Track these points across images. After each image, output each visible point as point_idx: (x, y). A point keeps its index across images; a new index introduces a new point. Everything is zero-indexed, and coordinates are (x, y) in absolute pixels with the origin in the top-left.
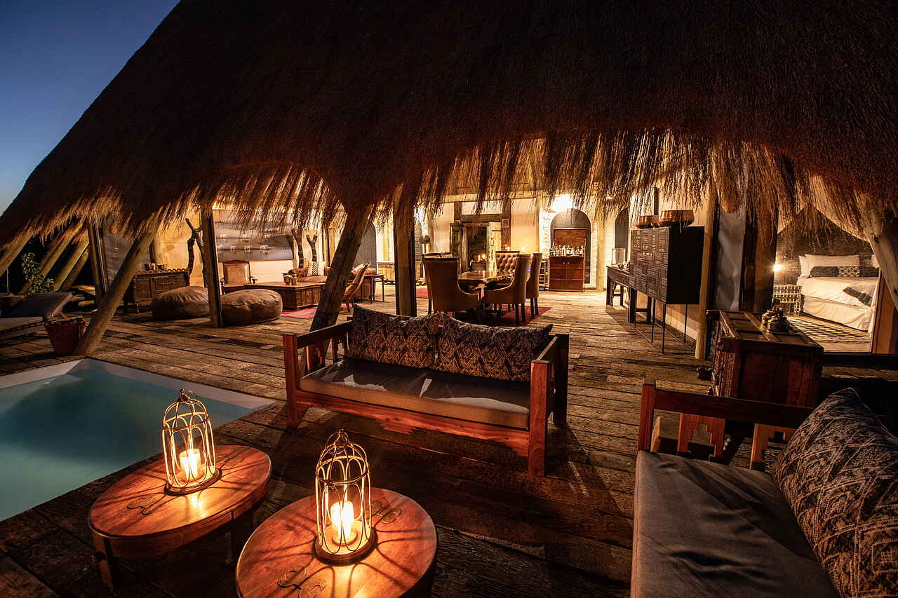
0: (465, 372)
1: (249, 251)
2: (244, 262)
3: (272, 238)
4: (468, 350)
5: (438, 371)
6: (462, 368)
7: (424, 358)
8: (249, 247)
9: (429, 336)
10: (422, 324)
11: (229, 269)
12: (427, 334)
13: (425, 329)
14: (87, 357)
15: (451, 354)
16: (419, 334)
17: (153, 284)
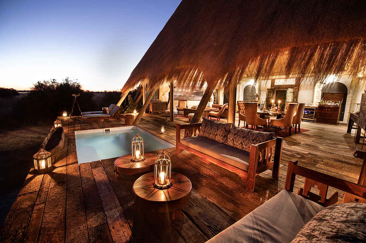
0: (235, 147)
1: (188, 97)
2: (185, 100)
3: (196, 92)
4: (238, 138)
5: (227, 145)
6: (234, 145)
7: (222, 139)
8: (188, 95)
9: (226, 131)
10: (224, 126)
11: (180, 103)
12: (225, 130)
13: (225, 128)
14: (136, 125)
15: (231, 139)
16: (222, 130)
17: (157, 106)
